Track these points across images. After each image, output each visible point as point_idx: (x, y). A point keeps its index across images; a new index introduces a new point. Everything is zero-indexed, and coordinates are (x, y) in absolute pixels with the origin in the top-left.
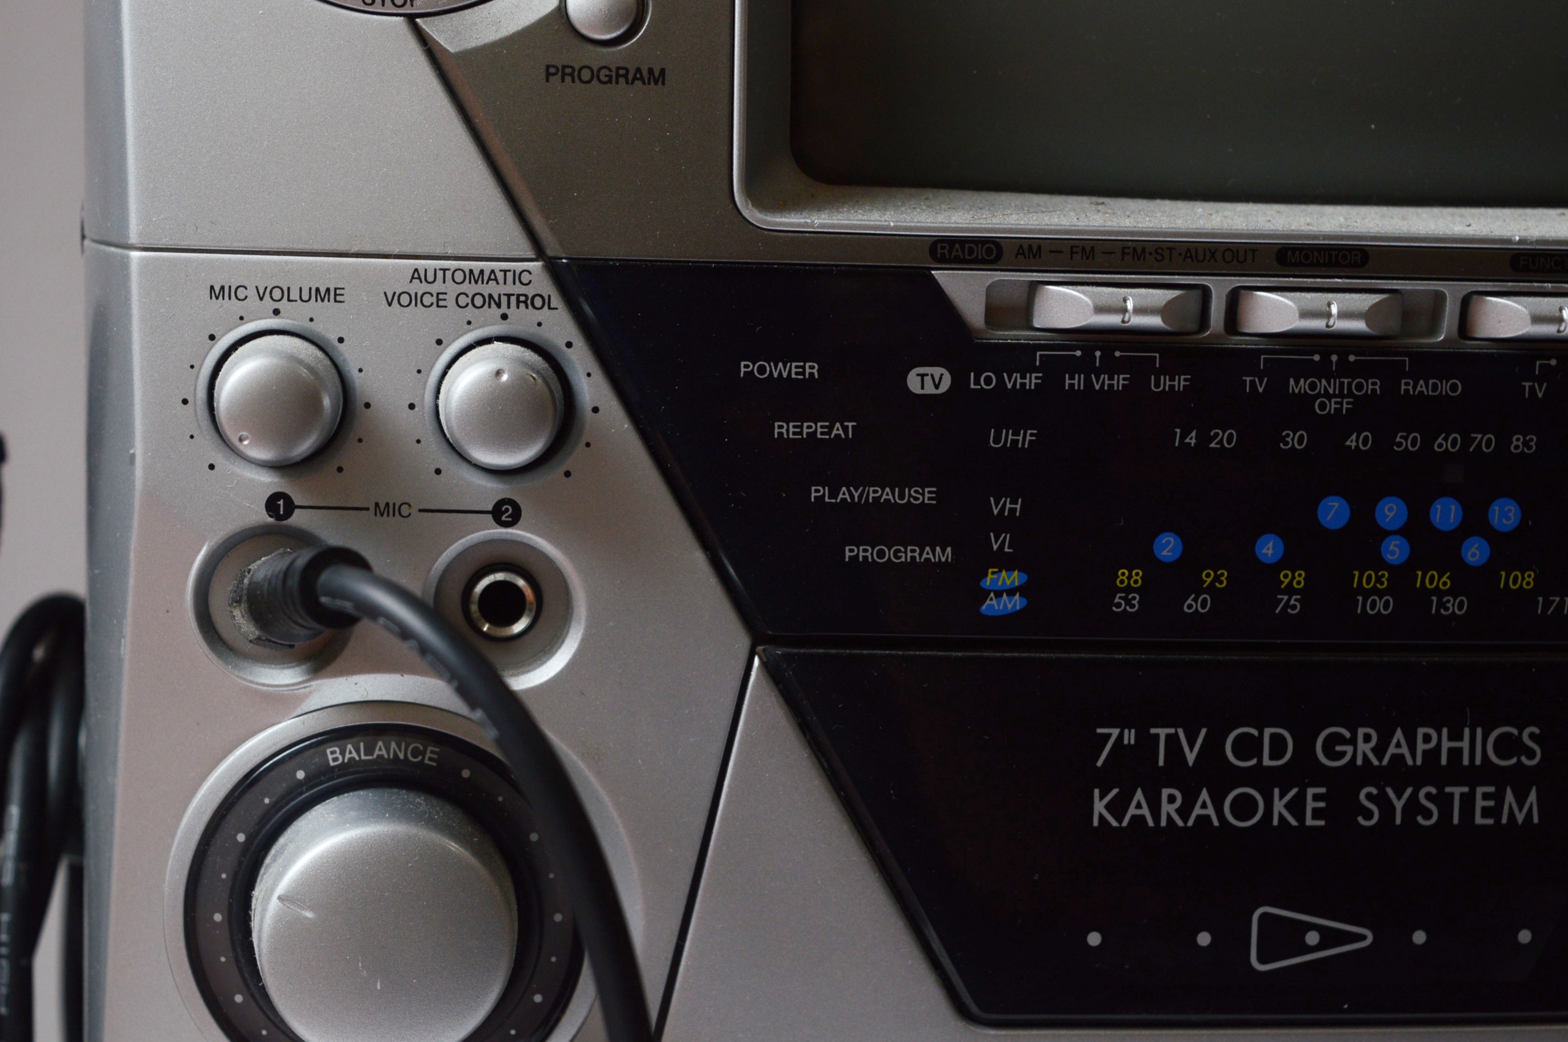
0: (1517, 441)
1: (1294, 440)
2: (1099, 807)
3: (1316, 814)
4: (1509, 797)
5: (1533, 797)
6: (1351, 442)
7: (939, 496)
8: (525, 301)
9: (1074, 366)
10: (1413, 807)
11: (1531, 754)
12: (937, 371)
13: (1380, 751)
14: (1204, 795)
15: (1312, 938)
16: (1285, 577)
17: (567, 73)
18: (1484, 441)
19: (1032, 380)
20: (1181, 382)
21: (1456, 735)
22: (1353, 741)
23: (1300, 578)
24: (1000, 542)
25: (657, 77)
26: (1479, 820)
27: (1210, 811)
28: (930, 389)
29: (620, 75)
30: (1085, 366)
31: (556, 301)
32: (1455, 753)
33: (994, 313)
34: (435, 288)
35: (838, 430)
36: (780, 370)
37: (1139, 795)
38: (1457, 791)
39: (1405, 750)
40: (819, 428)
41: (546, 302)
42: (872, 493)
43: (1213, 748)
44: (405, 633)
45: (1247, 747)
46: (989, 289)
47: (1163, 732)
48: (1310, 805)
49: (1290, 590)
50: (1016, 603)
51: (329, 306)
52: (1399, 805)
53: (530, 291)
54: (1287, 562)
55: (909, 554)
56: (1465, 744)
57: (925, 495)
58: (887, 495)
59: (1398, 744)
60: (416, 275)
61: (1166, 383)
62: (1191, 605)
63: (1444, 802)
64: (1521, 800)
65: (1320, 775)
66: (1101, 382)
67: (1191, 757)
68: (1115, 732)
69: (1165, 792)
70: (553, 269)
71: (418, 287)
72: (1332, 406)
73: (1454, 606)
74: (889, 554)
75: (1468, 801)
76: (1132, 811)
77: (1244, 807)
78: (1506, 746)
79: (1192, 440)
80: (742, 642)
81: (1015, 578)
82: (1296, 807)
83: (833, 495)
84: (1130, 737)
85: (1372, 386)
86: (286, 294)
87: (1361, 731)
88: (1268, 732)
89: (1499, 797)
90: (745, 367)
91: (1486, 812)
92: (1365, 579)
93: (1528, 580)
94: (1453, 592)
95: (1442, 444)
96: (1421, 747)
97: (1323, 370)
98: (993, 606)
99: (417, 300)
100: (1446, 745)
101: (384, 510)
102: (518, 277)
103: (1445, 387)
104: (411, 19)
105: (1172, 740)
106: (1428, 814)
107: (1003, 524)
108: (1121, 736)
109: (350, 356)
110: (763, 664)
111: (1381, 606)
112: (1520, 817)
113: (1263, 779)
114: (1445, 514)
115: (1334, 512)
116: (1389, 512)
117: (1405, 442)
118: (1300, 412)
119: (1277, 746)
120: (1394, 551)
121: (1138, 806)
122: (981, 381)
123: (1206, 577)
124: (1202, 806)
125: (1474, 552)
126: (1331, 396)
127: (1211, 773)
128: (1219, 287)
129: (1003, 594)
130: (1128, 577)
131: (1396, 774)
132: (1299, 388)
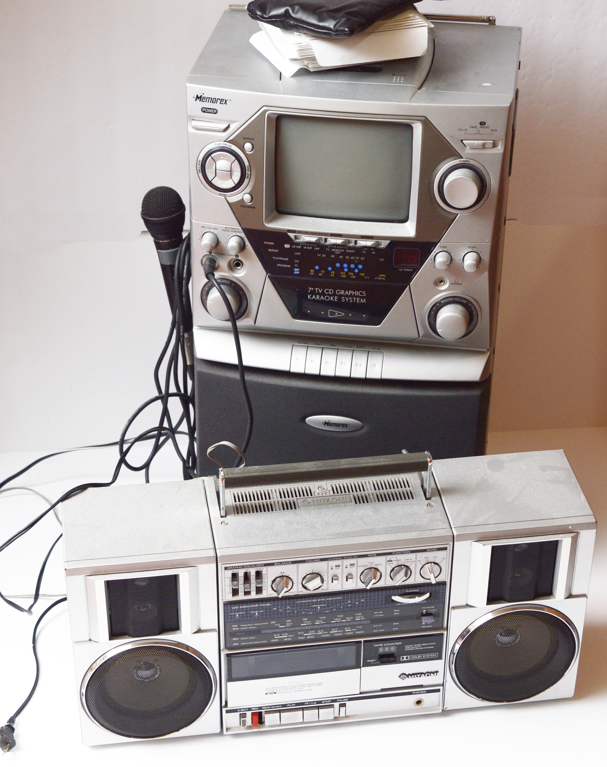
0: (362, 258)
1: (333, 256)
2: (309, 297)
3: (336, 300)
4: (362, 299)
5: (365, 300)
6: (340, 257)
7: (289, 259)
8: (239, 232)
9: (304, 246)
10: (349, 300)
11: (364, 295)
12: (288, 245)
13: (344, 293)
14: (322, 296)
15: (336, 314)
16: (332, 272)
17: (243, 206)
18: (357, 258)
19: (300, 247)
20: (318, 249)
21: (354, 292)
22: (341, 292)
23: (334, 272)
24: (296, 265)
25: (254, 208)
26: (358, 302)
27: (323, 298)
28: (287, 247)
29: (250, 207)
30: (306, 246)
31: (243, 232)
32: (354, 294)
33: (295, 239)
34: (228, 229)
35: (276, 251)
36: (269, 243)
37: (314, 296)
38: (355, 298)
39: (348, 293)
40: (274, 250)
41: (241, 232)
42: (280, 258)
43: (323, 291)
45: (327, 291)
46: (295, 236)
47: (317, 289)
48: (336, 299)
49: (332, 274)
50: (298, 272)
51: (216, 230)
52: (347, 299)
53: (239, 231)
54: (332, 270)
55: (285, 266)
56: (356, 293)
57: (287, 259)
58: (282, 259)
59: (347, 292)
60: (226, 228)
61: (316, 249)
62: (320, 274)
63: (353, 300)
64: (363, 300)
65: (337, 295)
66: (308, 248)
67: (320, 292)
68: (311, 288)
69: (317, 296)
70: (242, 228)
71: (226, 229)
72: (338, 253)
73: (354, 277)
74: (283, 266)
75: (356, 300)
76: (313, 297)
77: (327, 298)
78: (361, 293)
79: (320, 255)
80: (265, 273)
81: (298, 270)
83: (276, 258)
84: (313, 289)
85: (343, 251)
86: (211, 228)
87: (342, 291)
88: (330, 290)
89: (360, 299)
90: (265, 242)
91: (358, 301)
92: (342, 273)
93: (363, 274)
94: (354, 275)
95: (352, 258)
96: (350, 293)
97: (336, 248)
98: (295, 273)
99: (226, 230)
100: (353, 293)
101: (223, 254)
102: (238, 229)
103: (352, 251)
104: (225, 197)
105: (318, 290)
106: (351, 301)
107: (296, 263)
108: (311, 289)
109: (218, 236)
110: (269, 277)
111: (344, 276)
112: (363, 302)
113: (330, 295)
114: (352, 266)
115: (338, 265)
116: (345, 265)
117: (347, 257)
118: (333, 253)
119: (331, 291)
120: (346, 270)
121: (314, 297)
122: (294, 247)
123: (322, 271)
124: (322, 298)
125: (356, 271)
126: (337, 252)
127: (323, 294)
128: (324, 237)
129: (297, 271)
130: (312, 271)
131: (347, 296)
132: (333, 250)
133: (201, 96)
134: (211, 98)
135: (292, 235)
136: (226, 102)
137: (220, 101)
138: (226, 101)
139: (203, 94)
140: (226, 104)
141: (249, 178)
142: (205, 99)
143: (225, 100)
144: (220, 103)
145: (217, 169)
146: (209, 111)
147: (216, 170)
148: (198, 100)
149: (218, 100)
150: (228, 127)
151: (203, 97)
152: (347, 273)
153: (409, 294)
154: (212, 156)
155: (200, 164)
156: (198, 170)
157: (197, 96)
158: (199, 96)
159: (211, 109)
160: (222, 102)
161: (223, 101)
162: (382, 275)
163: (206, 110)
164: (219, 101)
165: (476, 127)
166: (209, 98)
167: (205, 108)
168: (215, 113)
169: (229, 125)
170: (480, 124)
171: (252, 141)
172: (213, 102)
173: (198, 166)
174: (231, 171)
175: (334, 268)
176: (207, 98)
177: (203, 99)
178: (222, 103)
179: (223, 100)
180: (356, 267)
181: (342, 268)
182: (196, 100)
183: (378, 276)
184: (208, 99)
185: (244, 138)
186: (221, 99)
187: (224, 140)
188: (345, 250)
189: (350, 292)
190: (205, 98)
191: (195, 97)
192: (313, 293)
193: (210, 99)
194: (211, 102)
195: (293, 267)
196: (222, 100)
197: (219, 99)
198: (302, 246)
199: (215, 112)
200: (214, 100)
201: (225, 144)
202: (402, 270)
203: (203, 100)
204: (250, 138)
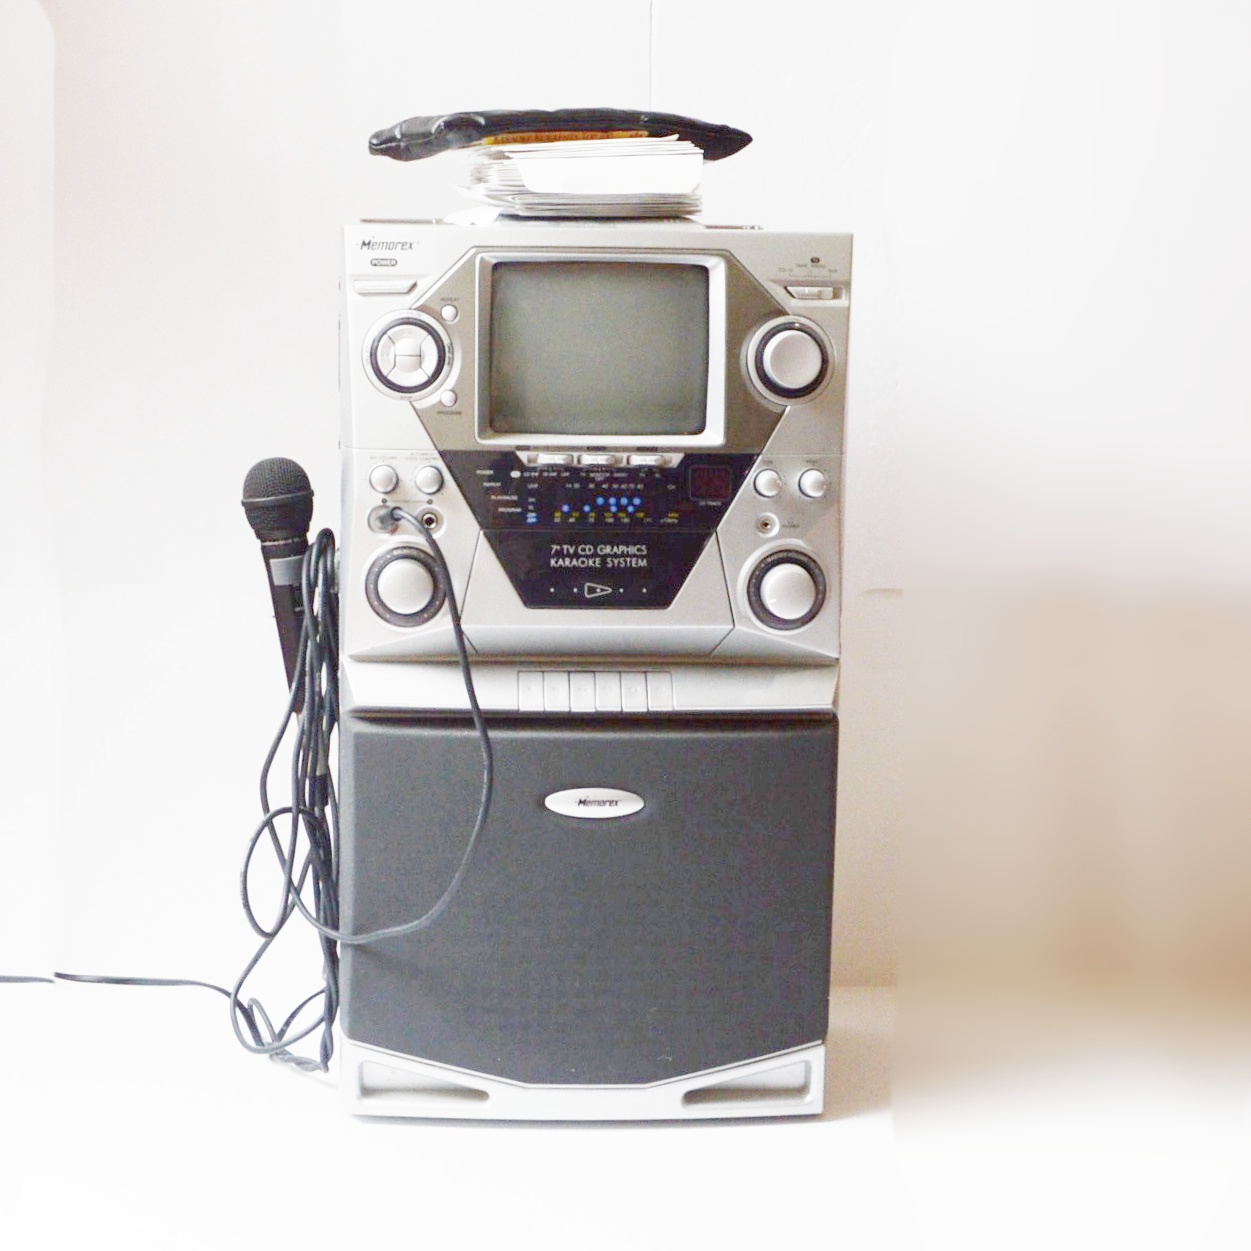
0: (639, 486)
1: (592, 486)
2: (552, 562)
3: (598, 564)
4: (640, 561)
5: (645, 561)
6: (603, 486)
7: (518, 498)
8: (434, 459)
9: (544, 471)
10: (619, 563)
11: (644, 551)
12: (517, 472)
13: (611, 551)
14: (575, 560)
16: (590, 514)
17: (442, 413)
18: (632, 486)
19: (537, 474)
20: (567, 475)
21: (628, 547)
22: (606, 549)
23: (593, 515)
24: (530, 507)
25: (459, 413)
26: (633, 566)
28: (516, 476)
29: (452, 413)
30: (548, 471)
31: (440, 458)
32: (628, 551)
33: (529, 461)
34: (415, 456)
35: (497, 485)
36: (484, 472)
37: (561, 560)
38: (628, 560)
39: (617, 551)
40: (493, 484)
41: (438, 460)
42: (504, 497)
43: (576, 550)
44: (409, 521)
45: (583, 550)
46: (528, 456)
47: (565, 547)
48: (597, 562)
49: (591, 517)
50: (534, 520)
51: (394, 460)
52: (616, 562)
53: (434, 457)
54: (591, 511)
55: (512, 510)
56: (630, 549)
57: (515, 498)
58: (507, 498)
59: (615, 549)
60: (412, 454)
61: (564, 475)
62: (572, 520)
63: (626, 562)
65: (599, 556)
66: (551, 475)
67: (571, 552)
68: (555, 547)
69: (566, 559)
70: (438, 451)
71: (412, 456)
72: (599, 479)
73: (626, 520)
74: (508, 510)
75: (631, 562)
76: (559, 563)
77: (583, 562)
78: (638, 550)
79: (570, 486)
80: (478, 527)
81: (534, 515)
82: (594, 562)
83: (496, 498)
85: (608, 475)
86: (385, 458)
87: (608, 546)
88: (588, 547)
89: (638, 561)
90: (477, 472)
91: (635, 564)
92: (607, 515)
93: (642, 515)
94: (626, 517)
95: (623, 487)
96: (620, 550)
97: (597, 472)
98: (530, 520)
99: (412, 459)
100: (626, 549)
101: (406, 502)
102: (432, 455)
103: (623, 475)
104: (411, 401)
105: (567, 548)
106: (622, 564)
107: (532, 503)
109: (398, 470)
110: (483, 533)
111: (611, 520)
112: (642, 565)
113: (587, 557)
114: (624, 501)
115: (600, 501)
116: (612, 501)
117: (615, 486)
118: (593, 480)
119: (590, 550)
120: (614, 509)
121: (561, 562)
122: (527, 474)
123: (574, 514)
124: (575, 562)
125: (630, 509)
126: (599, 477)
127: (576, 555)
128: (576, 455)
129: (532, 518)
130: (558, 514)
131: (616, 556)
132: (592, 475)
133: (370, 241)
134: (387, 243)
135: (523, 456)
136: (411, 247)
138: (411, 245)
139: (374, 238)
140: (412, 249)
141: (451, 364)
142: (376, 245)
143: (410, 243)
144: (402, 249)
145: (396, 354)
146: (384, 263)
147: (395, 356)
148: (365, 248)
149: (398, 244)
150: (414, 285)
151: (373, 243)
152: (615, 515)
153: (716, 547)
154: (389, 333)
155: (368, 351)
156: (364, 361)
157: (363, 241)
158: (367, 242)
159: (386, 259)
160: (404, 248)
161: (406, 245)
162: (672, 515)
163: (379, 262)
164: (400, 246)
165: (805, 266)
166: (383, 243)
167: (377, 259)
168: (393, 266)
169: (416, 282)
170: (812, 261)
171: (454, 303)
172: (389, 249)
173: (364, 354)
174: (420, 356)
175: (594, 507)
176: (380, 243)
177: (373, 245)
179: (407, 243)
180: (630, 503)
181: (607, 506)
182: (361, 249)
183: (667, 516)
185: (443, 299)
186: (404, 243)
187: (408, 307)
188: (612, 472)
189: (622, 548)
190: (377, 243)
191: (361, 243)
192: (560, 554)
193: (385, 244)
194: (386, 249)
195: (526, 511)
197: (400, 243)
198: (542, 471)
199: (394, 263)
200: (390, 246)
201: (410, 314)
202: (703, 503)
203: (374, 247)
204: (451, 299)
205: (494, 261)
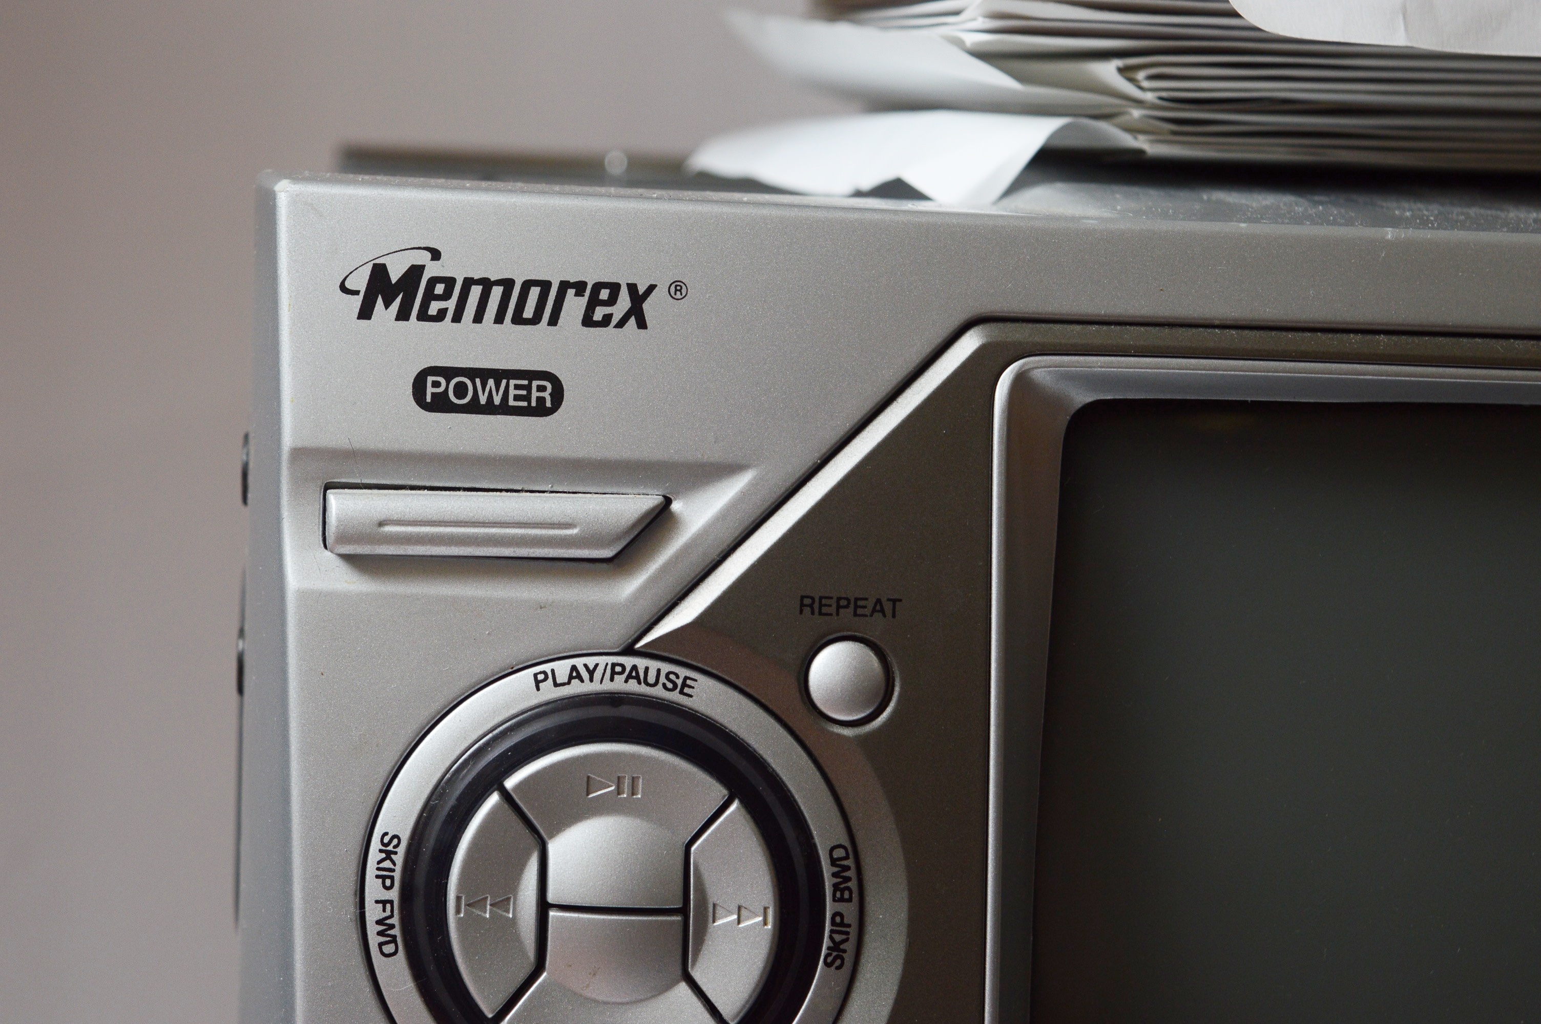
133: (416, 271)
134: (508, 284)
136: (636, 313)
137: (583, 301)
138: (638, 298)
139: (436, 255)
140: (642, 324)
141: (848, 958)
142: (446, 296)
143: (632, 288)
144: (588, 321)
145: (551, 898)
147: (544, 906)
148: (384, 314)
149: (571, 292)
150: (657, 518)
151: (433, 281)
154: (510, 783)
155: (397, 875)
156: (372, 929)
157: (379, 272)
158: (395, 274)
159: (499, 375)
160: (599, 313)
161: (612, 300)
163: (461, 390)
164: (575, 305)
166: (487, 284)
167: (448, 373)
168: (541, 410)
169: (668, 501)
171: (877, 626)
172: (518, 319)
173: (374, 889)
174: (684, 911)
176: (468, 283)
177: (430, 296)
178: (606, 320)
179: (615, 288)
182: (365, 313)
184: (476, 292)
185: (808, 604)
186: (598, 286)
187: (617, 635)
190: (449, 282)
191: (360, 282)
193: (497, 292)
194: (499, 319)
196: (604, 294)
197: (580, 287)
201: (633, 674)
203: (434, 307)
204: (856, 604)
205: (1082, 397)
